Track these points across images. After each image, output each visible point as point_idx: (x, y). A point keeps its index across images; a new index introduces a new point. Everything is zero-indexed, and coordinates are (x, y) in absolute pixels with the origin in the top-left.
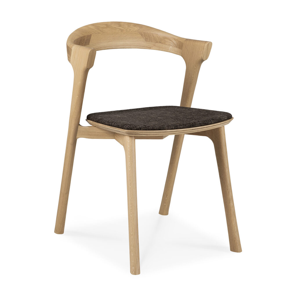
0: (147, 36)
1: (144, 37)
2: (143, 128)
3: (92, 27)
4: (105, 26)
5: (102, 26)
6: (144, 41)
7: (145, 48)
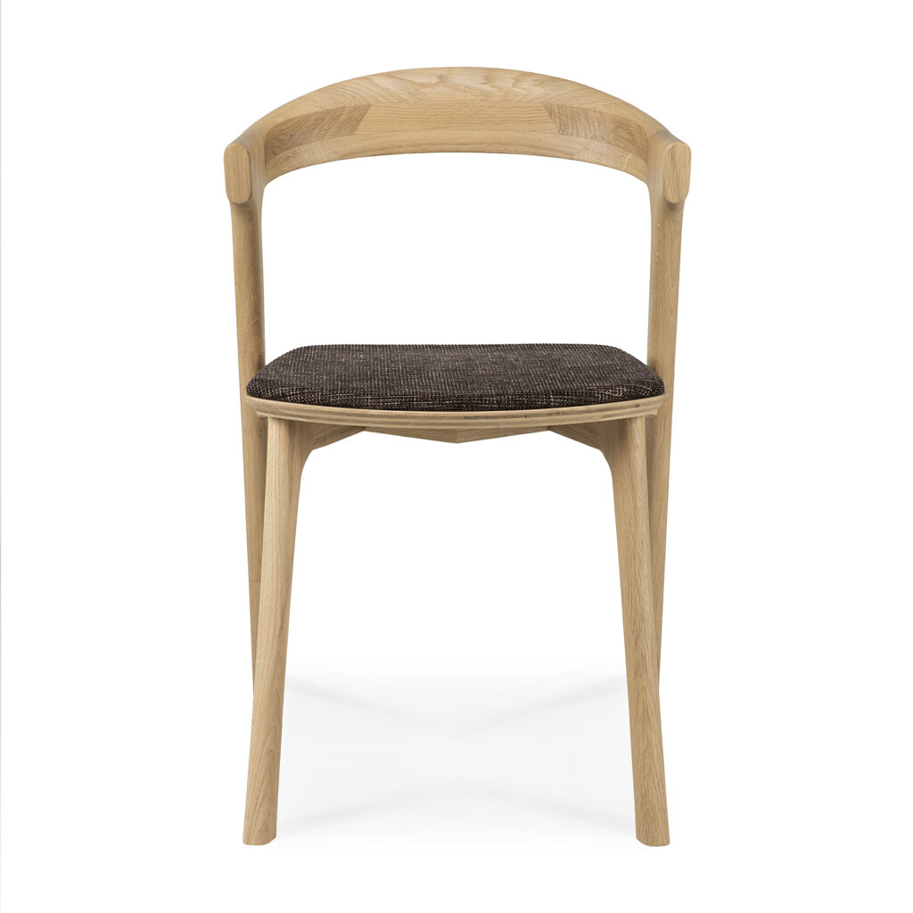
0: (569, 115)
1: (558, 120)
2: (293, 395)
3: (383, 82)
4: (434, 80)
5: (421, 81)
6: (556, 131)
7: (556, 154)
